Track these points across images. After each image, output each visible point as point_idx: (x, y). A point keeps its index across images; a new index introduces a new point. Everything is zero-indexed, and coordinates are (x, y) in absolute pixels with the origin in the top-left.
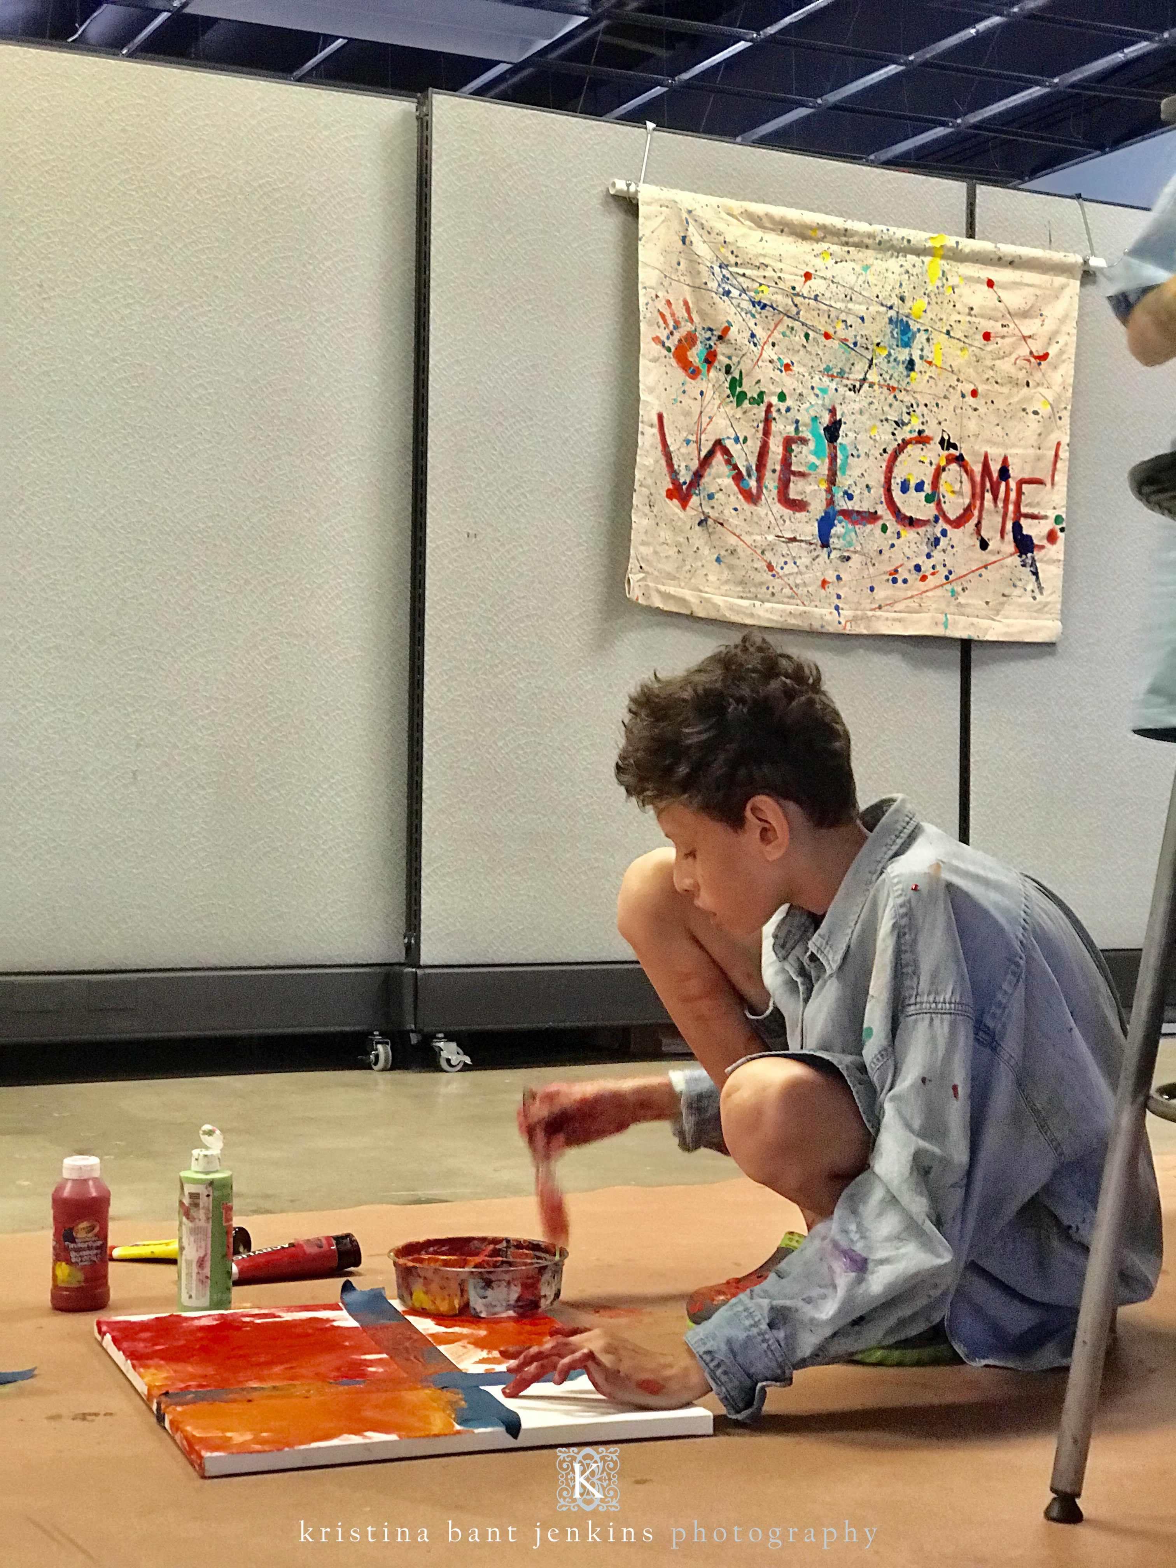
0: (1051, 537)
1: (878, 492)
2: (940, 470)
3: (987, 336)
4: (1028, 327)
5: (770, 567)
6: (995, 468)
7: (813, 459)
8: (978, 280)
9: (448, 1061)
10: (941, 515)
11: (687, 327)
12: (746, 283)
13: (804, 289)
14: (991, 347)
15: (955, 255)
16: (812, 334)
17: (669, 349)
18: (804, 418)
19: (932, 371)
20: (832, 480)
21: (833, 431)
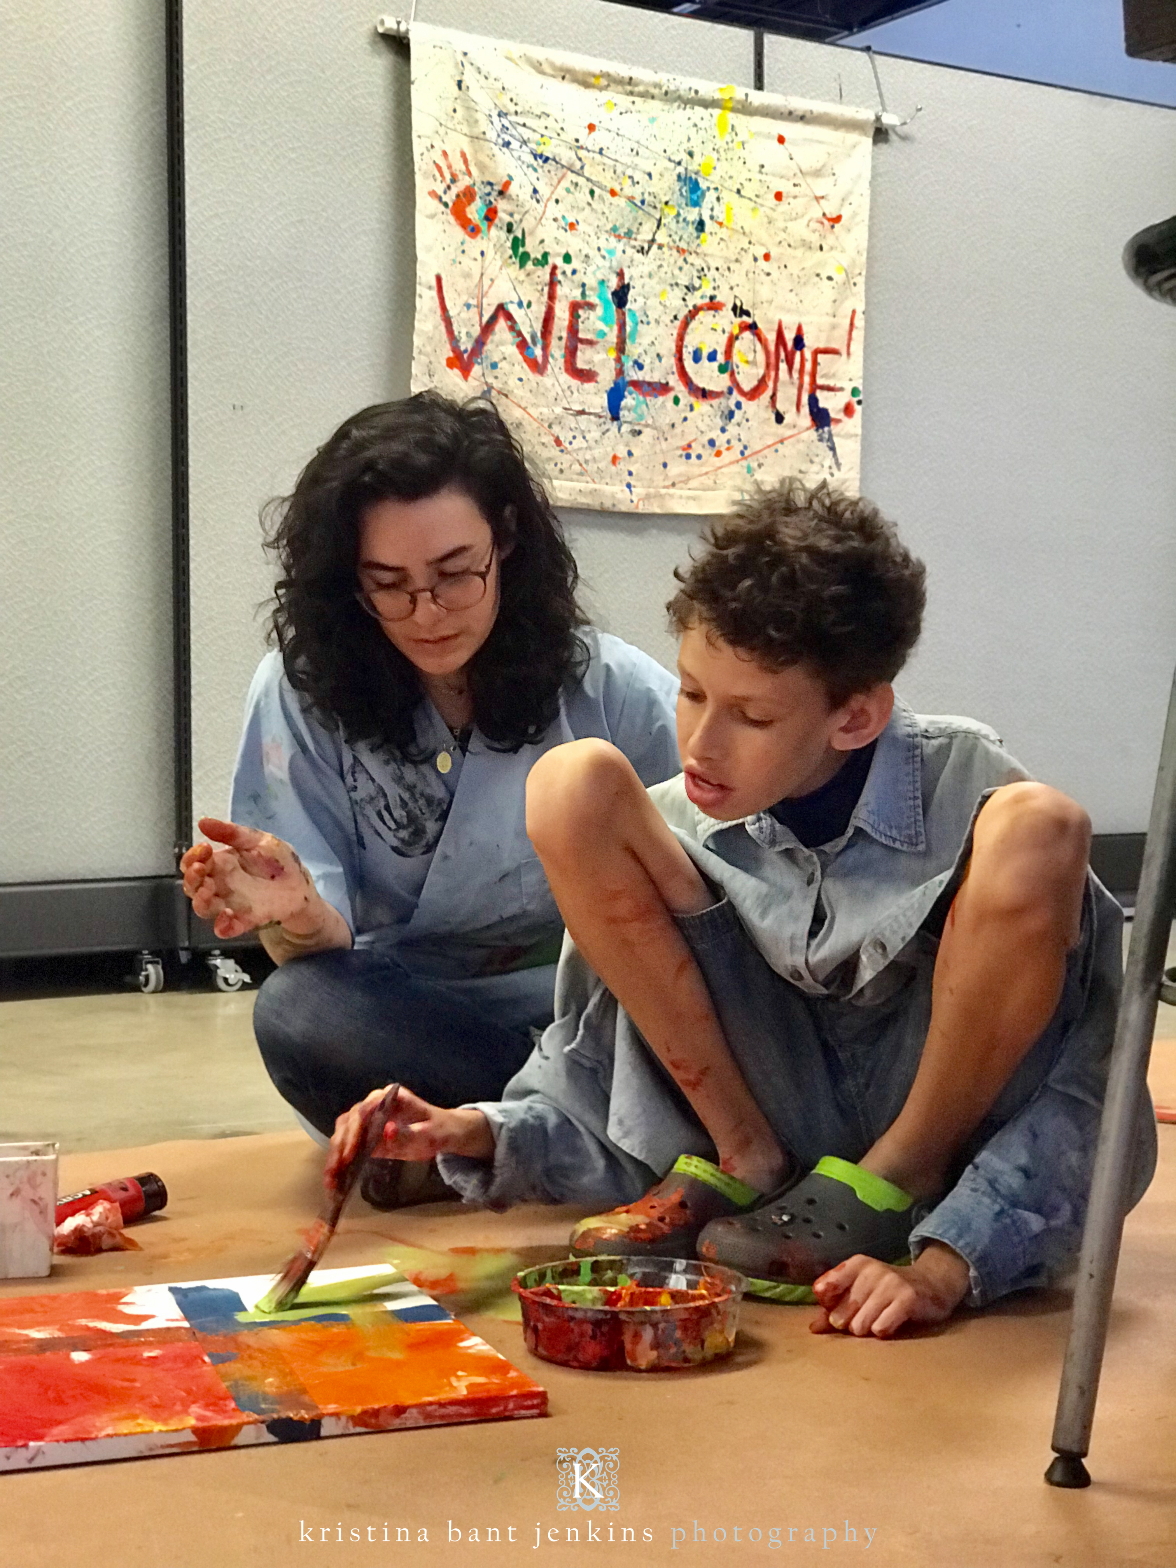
0: (848, 410)
1: (670, 362)
2: (732, 340)
3: (779, 196)
4: (820, 186)
5: (558, 442)
6: (789, 337)
7: (601, 326)
8: (768, 136)
9: (226, 980)
10: (735, 385)
11: (464, 182)
12: (526, 134)
13: (589, 141)
14: (783, 207)
15: (745, 109)
16: (597, 191)
17: (446, 205)
18: (591, 281)
19: (723, 233)
20: (621, 348)
21: (621, 296)
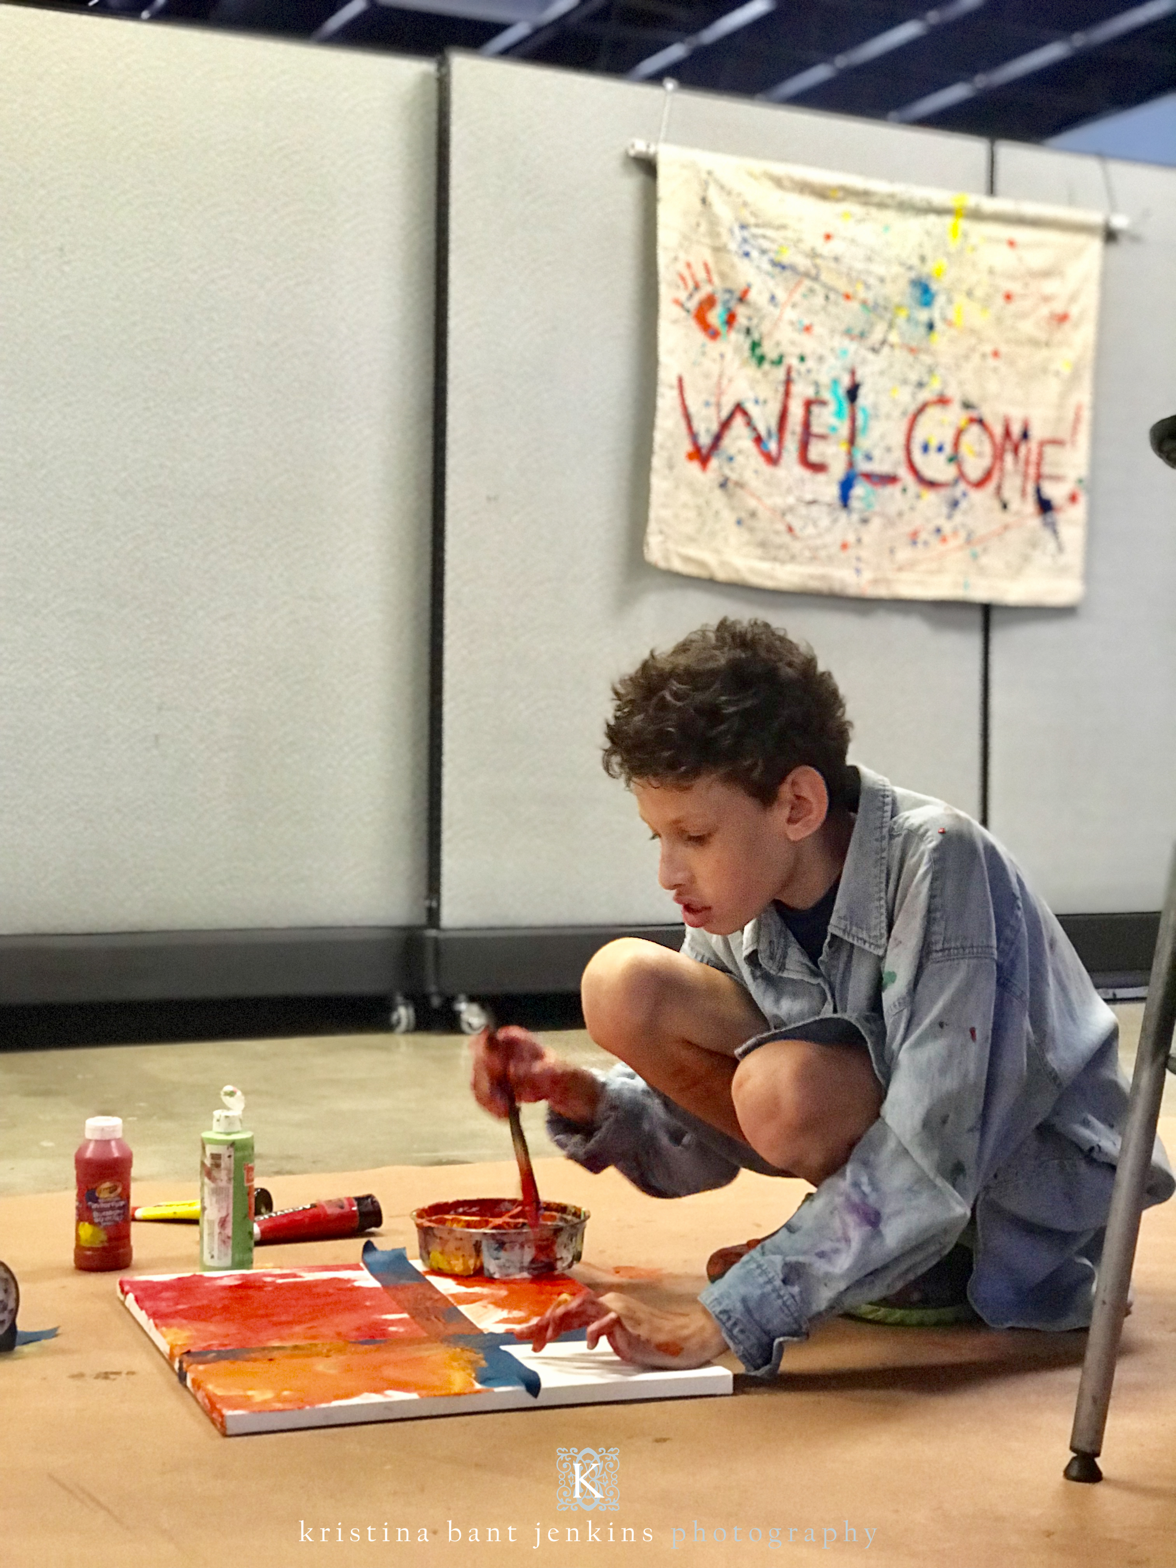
0: (1073, 498)
1: (899, 454)
2: (960, 433)
3: (1008, 297)
4: (1050, 286)
5: (790, 529)
6: (1016, 430)
7: (833, 421)
8: (998, 241)
9: (470, 1025)
10: (962, 476)
11: (706, 290)
12: (765, 244)
13: (826, 249)
14: (1012, 307)
15: (976, 215)
16: (832, 296)
17: (688, 311)
18: (824, 379)
19: (952, 332)
20: (852, 440)
21: (853, 393)
